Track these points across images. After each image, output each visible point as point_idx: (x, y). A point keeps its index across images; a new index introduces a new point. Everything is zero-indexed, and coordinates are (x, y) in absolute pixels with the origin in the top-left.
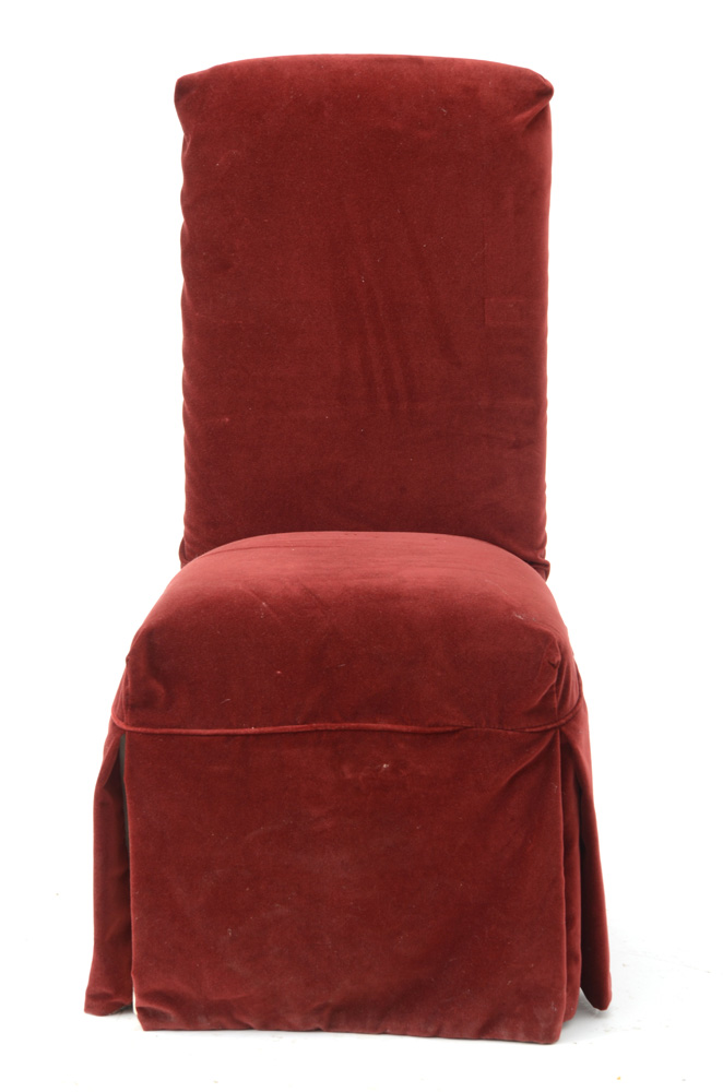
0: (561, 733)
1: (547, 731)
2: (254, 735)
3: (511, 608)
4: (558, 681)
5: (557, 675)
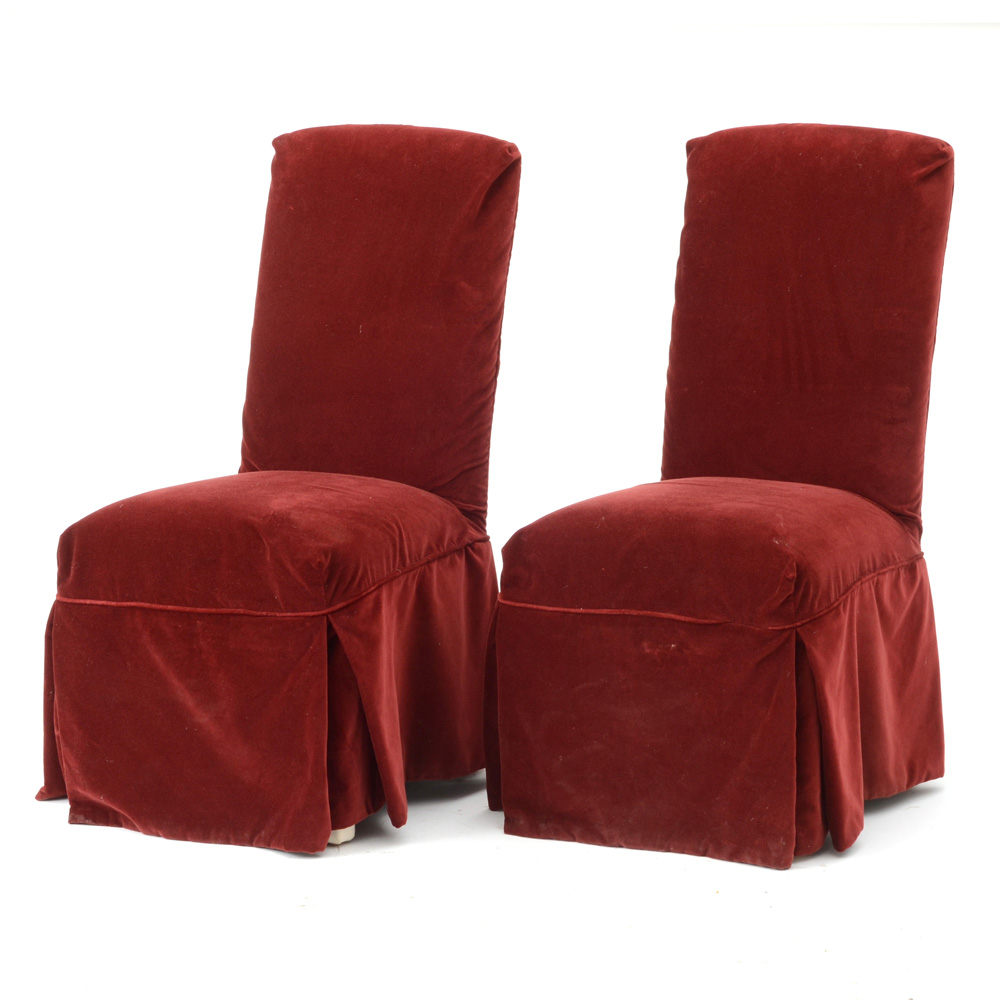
0: (797, 633)
1: (784, 630)
2: (582, 614)
3: (775, 534)
4: (795, 594)
5: (793, 587)
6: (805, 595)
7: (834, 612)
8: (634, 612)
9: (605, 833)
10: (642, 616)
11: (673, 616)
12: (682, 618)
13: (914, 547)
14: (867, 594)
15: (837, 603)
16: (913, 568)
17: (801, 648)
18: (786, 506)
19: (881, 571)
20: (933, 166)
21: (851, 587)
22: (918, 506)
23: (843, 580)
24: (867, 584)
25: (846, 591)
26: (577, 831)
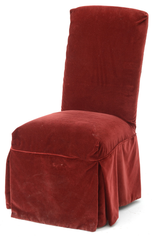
0: (99, 162)
1: (95, 161)
2: (35, 154)
3: (93, 132)
4: (99, 151)
5: (98, 149)
6: (102, 151)
7: (110, 156)
8: (51, 154)
9: (39, 219)
10: (53, 155)
11: (62, 156)
12: (65, 157)
13: (133, 132)
14: (120, 149)
15: (111, 153)
16: (133, 139)
17: (100, 167)
18: (97, 122)
19: (124, 141)
20: (142, 20)
21: (115, 147)
22: (135, 120)
23: (113, 145)
24: (120, 146)
25: (114, 148)
26: (31, 218)
